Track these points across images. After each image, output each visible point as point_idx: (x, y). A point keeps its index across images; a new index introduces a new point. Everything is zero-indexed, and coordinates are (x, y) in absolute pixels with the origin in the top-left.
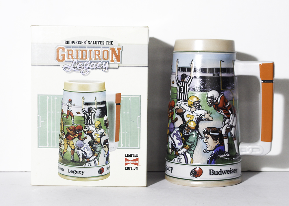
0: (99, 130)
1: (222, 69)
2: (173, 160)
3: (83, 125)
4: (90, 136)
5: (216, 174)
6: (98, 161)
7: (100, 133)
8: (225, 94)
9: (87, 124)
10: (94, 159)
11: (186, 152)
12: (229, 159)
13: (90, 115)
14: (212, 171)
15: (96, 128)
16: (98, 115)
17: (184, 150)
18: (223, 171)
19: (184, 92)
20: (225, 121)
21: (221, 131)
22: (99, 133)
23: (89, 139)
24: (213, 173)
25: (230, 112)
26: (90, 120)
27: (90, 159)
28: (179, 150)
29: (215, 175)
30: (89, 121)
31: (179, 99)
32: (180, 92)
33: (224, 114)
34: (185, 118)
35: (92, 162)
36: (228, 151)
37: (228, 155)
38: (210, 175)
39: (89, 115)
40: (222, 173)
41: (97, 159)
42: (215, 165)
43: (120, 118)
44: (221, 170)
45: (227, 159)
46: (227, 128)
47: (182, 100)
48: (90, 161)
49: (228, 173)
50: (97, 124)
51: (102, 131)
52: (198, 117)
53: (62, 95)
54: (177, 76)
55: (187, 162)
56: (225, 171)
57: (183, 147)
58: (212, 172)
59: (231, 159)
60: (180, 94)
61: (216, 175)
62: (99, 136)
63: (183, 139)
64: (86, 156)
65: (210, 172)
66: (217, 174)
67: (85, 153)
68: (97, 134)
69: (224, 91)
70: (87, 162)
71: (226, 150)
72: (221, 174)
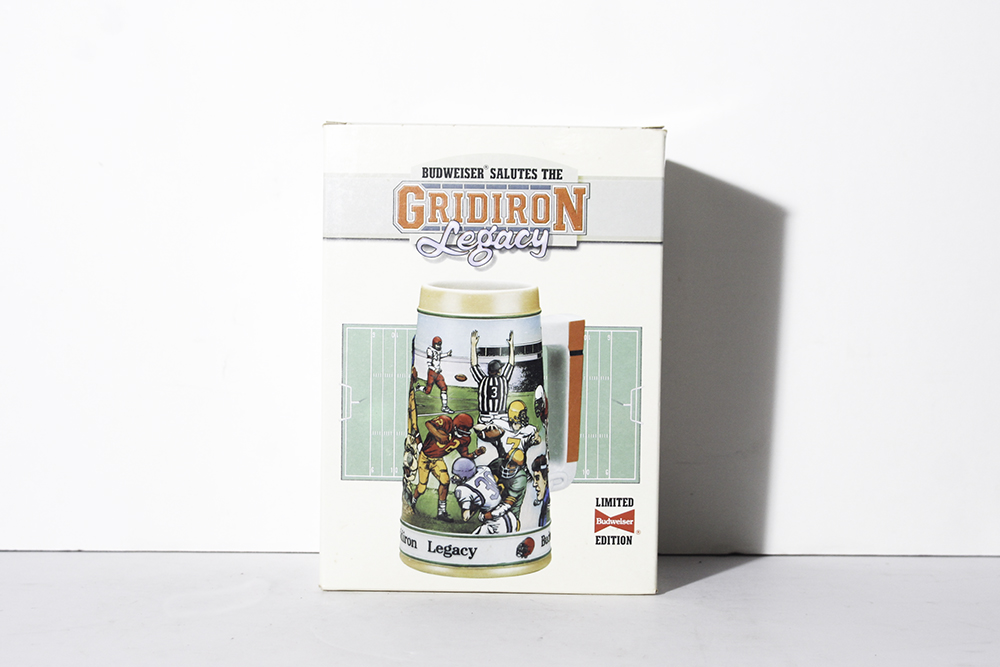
0: (521, 427)
3: (475, 414)
4: (494, 445)
6: (518, 519)
7: (525, 437)
9: (486, 410)
10: (506, 512)
13: (494, 385)
15: (511, 423)
16: (518, 384)
22: (520, 436)
23: (491, 454)
26: (494, 400)
27: (493, 513)
30: (491, 401)
35: (498, 522)
39: (491, 384)
41: (515, 514)
43: (581, 395)
48: (493, 518)
50: (516, 409)
51: (529, 430)
53: (412, 326)
62: (520, 447)
64: (482, 505)
67: (480, 495)
68: (513, 441)
70: (484, 523)
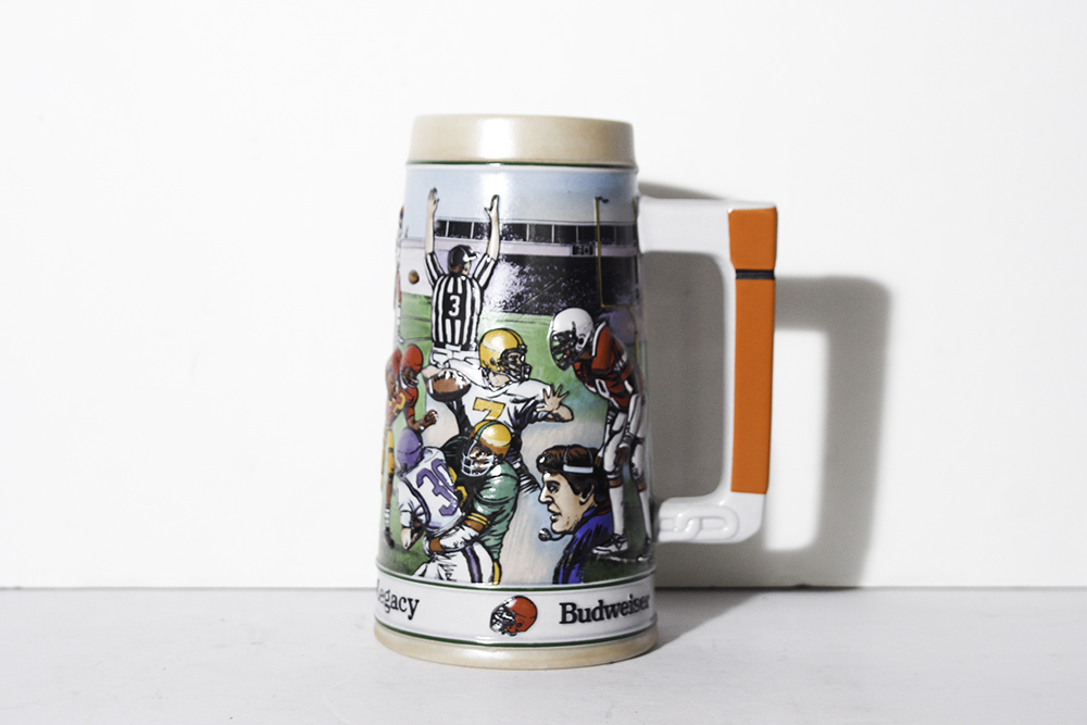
1: (602, 227)
2: (420, 571)
5: (585, 617)
8: (611, 321)
11: (474, 539)
12: (625, 560)
14: (569, 608)
17: (468, 533)
18: (607, 607)
19: (462, 316)
20: (612, 423)
21: (602, 459)
24: (574, 615)
25: (630, 389)
28: (446, 534)
29: (582, 621)
31: (441, 340)
32: (446, 316)
33: (611, 395)
34: (468, 411)
36: (625, 530)
37: (624, 547)
38: (564, 621)
40: (605, 615)
42: (582, 584)
44: (601, 602)
45: (622, 563)
46: (621, 446)
47: (453, 343)
49: (625, 611)
52: (520, 407)
54: (432, 254)
55: (476, 577)
56: (613, 606)
57: (461, 523)
58: (572, 612)
59: (634, 561)
60: (448, 322)
61: (586, 624)
63: (459, 494)
65: (564, 612)
66: (588, 620)
69: (610, 311)
71: (618, 527)
72: (601, 618)
